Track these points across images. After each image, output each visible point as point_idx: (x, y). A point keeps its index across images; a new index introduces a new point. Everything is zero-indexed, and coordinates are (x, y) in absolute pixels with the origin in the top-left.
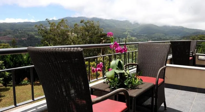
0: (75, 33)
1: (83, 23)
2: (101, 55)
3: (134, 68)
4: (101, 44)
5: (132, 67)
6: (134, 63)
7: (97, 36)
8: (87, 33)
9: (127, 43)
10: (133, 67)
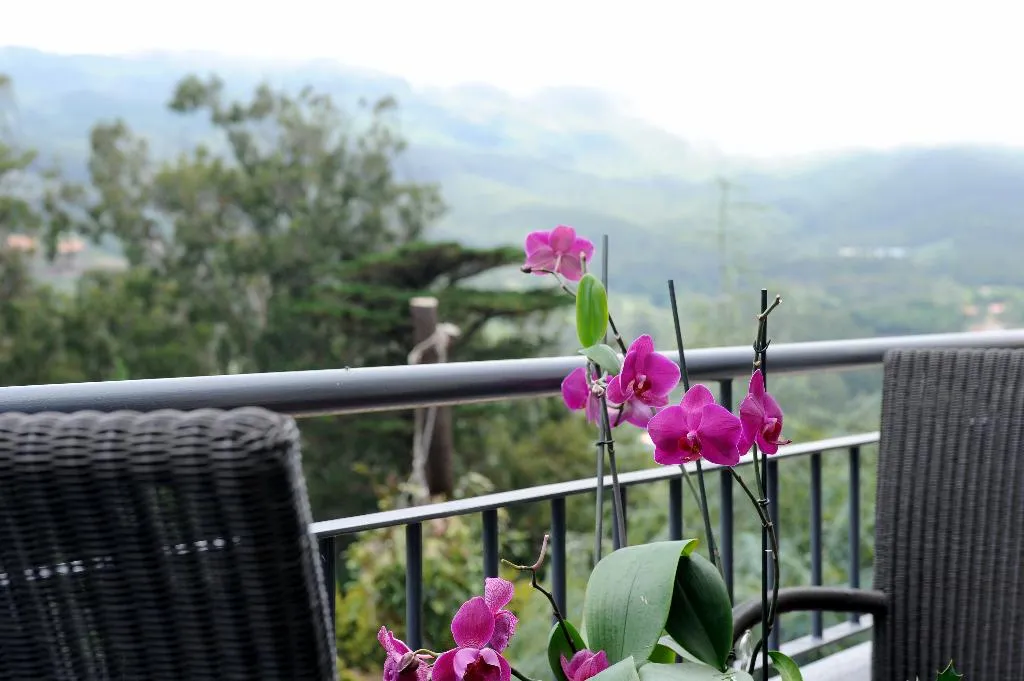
0: (96, 240)
1: (203, 114)
2: (411, 501)
3: (844, 644)
4: (413, 370)
5: (819, 633)
6: (836, 583)
7: (366, 279)
8: (244, 231)
9: (773, 349)
10: (831, 634)
